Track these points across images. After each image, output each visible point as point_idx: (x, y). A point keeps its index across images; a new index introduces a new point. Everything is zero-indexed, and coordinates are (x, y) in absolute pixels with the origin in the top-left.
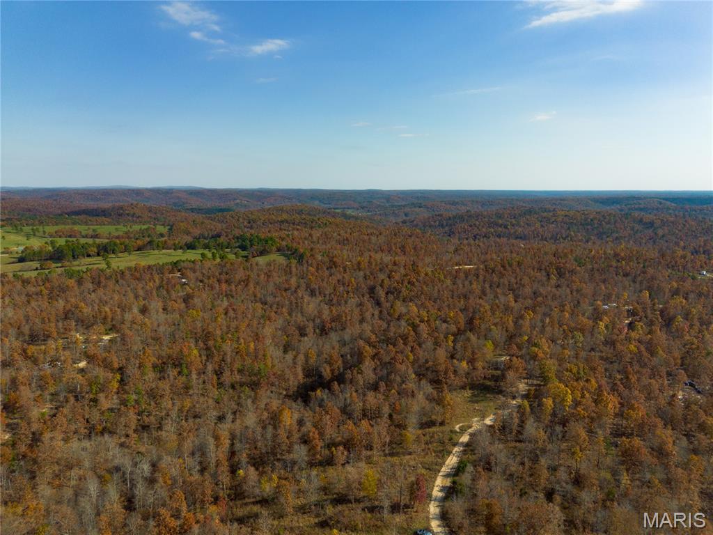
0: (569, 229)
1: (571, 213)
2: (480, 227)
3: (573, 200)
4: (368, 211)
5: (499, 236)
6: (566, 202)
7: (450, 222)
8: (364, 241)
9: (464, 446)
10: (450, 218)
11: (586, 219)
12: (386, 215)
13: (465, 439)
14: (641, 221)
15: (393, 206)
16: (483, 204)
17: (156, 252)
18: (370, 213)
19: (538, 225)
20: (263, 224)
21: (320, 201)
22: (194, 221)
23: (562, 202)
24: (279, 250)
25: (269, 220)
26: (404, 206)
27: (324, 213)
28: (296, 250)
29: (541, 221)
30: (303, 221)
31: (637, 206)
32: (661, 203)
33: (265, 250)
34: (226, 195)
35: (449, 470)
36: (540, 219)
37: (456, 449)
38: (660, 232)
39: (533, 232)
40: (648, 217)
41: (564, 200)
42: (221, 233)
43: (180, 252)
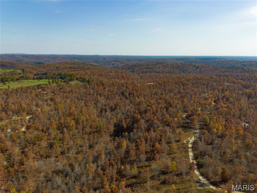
0: (173, 69)
1: (173, 64)
2: (143, 69)
3: (168, 59)
4: (98, 63)
5: (151, 72)
6: (166, 60)
7: (132, 67)
8: (108, 75)
9: (192, 149)
10: (131, 66)
11: (178, 66)
12: (106, 65)
13: (190, 146)
14: (195, 66)
15: (107, 61)
16: (139, 61)
17: (26, 81)
18: (99, 64)
19: (162, 68)
20: (63, 69)
21: (78, 59)
22: (32, 68)
23: (165, 60)
24: (77, 79)
25: (65, 67)
26: (112, 61)
27: (83, 64)
28: (85, 79)
29: (163, 67)
30: (79, 67)
31: (189, 61)
32: (196, 60)
33: (72, 79)
34: (39, 57)
35: (192, 158)
36: (163, 66)
37: (190, 150)
38: (202, 70)
39: (162, 71)
40: (197, 65)
41: (166, 59)
42: (47, 72)
43: (36, 81)
